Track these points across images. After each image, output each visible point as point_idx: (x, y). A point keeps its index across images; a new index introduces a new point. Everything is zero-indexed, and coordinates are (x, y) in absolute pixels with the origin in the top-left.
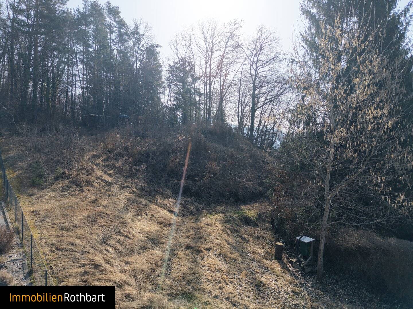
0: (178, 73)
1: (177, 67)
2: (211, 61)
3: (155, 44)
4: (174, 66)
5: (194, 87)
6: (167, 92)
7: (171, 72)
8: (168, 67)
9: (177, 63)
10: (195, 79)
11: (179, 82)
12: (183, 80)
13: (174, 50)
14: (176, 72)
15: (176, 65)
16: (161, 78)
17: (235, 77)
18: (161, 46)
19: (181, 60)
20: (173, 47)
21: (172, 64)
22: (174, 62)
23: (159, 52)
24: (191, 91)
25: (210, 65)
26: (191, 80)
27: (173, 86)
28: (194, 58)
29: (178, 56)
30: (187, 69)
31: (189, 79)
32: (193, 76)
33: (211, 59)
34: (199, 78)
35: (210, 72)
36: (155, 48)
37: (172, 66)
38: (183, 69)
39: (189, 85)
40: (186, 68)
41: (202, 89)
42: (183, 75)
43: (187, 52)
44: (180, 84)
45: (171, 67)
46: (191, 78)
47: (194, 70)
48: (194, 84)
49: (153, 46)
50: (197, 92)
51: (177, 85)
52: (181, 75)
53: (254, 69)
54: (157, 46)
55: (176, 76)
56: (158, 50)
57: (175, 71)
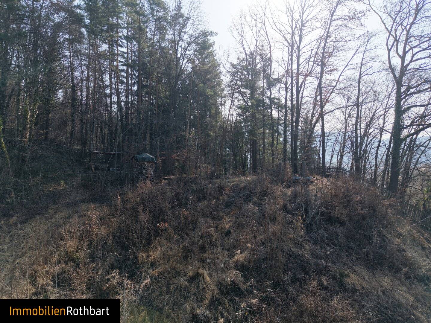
0: (244, 75)
1: (242, 66)
2: (299, 51)
3: (207, 30)
4: (239, 64)
5: (271, 96)
6: (228, 103)
7: (234, 74)
8: (228, 66)
9: (243, 60)
10: (272, 83)
11: (246, 88)
12: (251, 86)
13: (238, 39)
14: (242, 73)
15: (241, 63)
16: (219, 83)
17: (342, 74)
18: (217, 34)
19: (249, 55)
20: (236, 33)
21: (235, 62)
22: (238, 59)
23: (214, 44)
24: (264, 103)
25: (298, 58)
26: (265, 84)
27: (236, 95)
28: (270, 48)
29: (243, 47)
30: (259, 66)
31: (261, 83)
32: (268, 77)
33: (298, 48)
34: (278, 80)
35: (298, 69)
36: (209, 37)
37: (235, 65)
38: (252, 68)
39: (262, 92)
40: (256, 65)
41: (282, 97)
42: (252, 77)
43: (259, 41)
44: (248, 92)
45: (233, 66)
46: (265, 81)
47: (271, 68)
48: (270, 91)
49: (205, 34)
50: (274, 103)
51: (242, 94)
52: (248, 78)
53: (400, 56)
54: (211, 34)
55: (241, 80)
56: (211, 39)
57: (240, 72)
